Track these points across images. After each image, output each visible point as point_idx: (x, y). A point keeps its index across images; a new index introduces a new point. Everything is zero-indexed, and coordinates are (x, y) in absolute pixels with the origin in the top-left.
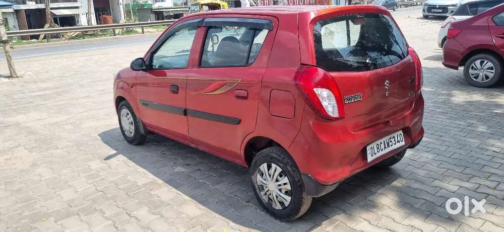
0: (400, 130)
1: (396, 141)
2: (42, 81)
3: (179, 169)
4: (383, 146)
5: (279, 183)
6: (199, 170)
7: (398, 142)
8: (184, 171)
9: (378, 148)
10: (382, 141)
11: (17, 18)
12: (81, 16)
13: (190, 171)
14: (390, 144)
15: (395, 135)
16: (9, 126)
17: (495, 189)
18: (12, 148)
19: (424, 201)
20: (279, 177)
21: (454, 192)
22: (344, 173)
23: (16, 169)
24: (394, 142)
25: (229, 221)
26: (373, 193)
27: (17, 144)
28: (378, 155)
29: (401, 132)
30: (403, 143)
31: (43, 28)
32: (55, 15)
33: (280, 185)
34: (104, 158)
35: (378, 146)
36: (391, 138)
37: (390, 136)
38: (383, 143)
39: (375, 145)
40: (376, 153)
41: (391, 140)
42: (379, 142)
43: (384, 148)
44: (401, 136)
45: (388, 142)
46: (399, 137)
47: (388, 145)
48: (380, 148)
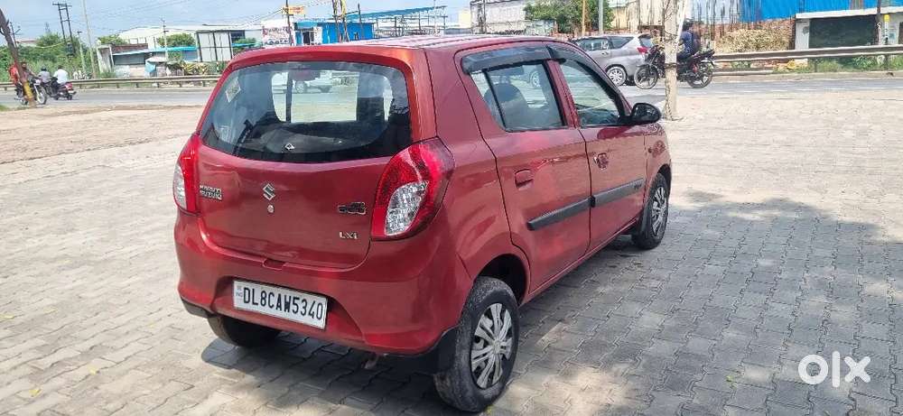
0: (323, 295)
1: (308, 311)
4: (274, 301)
7: (310, 314)
9: (263, 298)
10: (277, 291)
14: (293, 307)
15: (310, 298)
24: (301, 308)
28: (260, 309)
29: (324, 301)
30: (321, 324)
35: (264, 295)
36: (298, 299)
37: (297, 294)
38: (277, 296)
39: (258, 289)
40: (257, 304)
41: (296, 301)
42: (268, 289)
43: (275, 305)
44: (320, 307)
45: (288, 300)
46: (316, 306)
47: (287, 306)
48: (267, 299)
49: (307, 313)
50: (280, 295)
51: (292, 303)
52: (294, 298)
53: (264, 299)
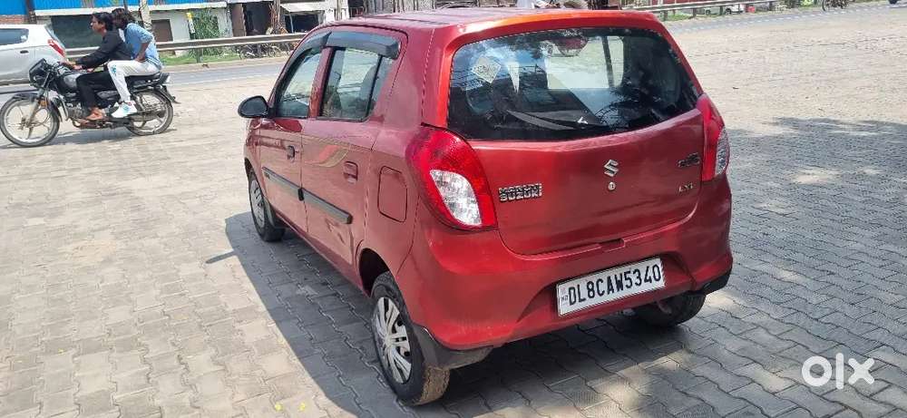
0: (655, 256)
1: (643, 277)
2: (203, 124)
3: (307, 290)
4: (603, 287)
5: (396, 336)
6: (335, 295)
7: (646, 281)
8: (310, 293)
9: (589, 290)
10: (604, 276)
11: (231, 18)
12: (326, 14)
13: (321, 294)
14: (626, 283)
15: (642, 267)
16: (114, 194)
17: (870, 397)
18: (94, 231)
19: (699, 402)
20: (396, 325)
21: (773, 394)
22: (498, 331)
23: (79, 265)
24: (635, 280)
25: (321, 392)
26: (606, 374)
27: (107, 223)
28: (590, 303)
29: (658, 262)
30: (661, 284)
31: (264, 33)
32: (287, 12)
33: (397, 340)
34: (207, 259)
35: (590, 286)
36: (629, 272)
37: (626, 269)
38: (605, 281)
39: (582, 283)
40: (584, 300)
41: (628, 276)
42: (594, 278)
43: (606, 290)
44: (656, 269)
45: (619, 279)
46: (650, 270)
47: (620, 285)
48: (595, 289)
49: (643, 281)
50: (609, 278)
51: (624, 279)
52: (625, 273)
53: (592, 290)
